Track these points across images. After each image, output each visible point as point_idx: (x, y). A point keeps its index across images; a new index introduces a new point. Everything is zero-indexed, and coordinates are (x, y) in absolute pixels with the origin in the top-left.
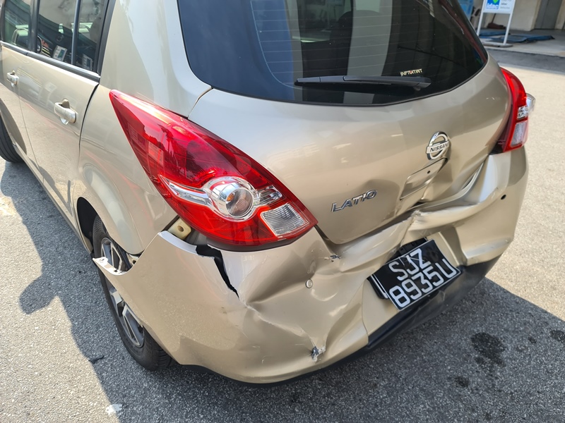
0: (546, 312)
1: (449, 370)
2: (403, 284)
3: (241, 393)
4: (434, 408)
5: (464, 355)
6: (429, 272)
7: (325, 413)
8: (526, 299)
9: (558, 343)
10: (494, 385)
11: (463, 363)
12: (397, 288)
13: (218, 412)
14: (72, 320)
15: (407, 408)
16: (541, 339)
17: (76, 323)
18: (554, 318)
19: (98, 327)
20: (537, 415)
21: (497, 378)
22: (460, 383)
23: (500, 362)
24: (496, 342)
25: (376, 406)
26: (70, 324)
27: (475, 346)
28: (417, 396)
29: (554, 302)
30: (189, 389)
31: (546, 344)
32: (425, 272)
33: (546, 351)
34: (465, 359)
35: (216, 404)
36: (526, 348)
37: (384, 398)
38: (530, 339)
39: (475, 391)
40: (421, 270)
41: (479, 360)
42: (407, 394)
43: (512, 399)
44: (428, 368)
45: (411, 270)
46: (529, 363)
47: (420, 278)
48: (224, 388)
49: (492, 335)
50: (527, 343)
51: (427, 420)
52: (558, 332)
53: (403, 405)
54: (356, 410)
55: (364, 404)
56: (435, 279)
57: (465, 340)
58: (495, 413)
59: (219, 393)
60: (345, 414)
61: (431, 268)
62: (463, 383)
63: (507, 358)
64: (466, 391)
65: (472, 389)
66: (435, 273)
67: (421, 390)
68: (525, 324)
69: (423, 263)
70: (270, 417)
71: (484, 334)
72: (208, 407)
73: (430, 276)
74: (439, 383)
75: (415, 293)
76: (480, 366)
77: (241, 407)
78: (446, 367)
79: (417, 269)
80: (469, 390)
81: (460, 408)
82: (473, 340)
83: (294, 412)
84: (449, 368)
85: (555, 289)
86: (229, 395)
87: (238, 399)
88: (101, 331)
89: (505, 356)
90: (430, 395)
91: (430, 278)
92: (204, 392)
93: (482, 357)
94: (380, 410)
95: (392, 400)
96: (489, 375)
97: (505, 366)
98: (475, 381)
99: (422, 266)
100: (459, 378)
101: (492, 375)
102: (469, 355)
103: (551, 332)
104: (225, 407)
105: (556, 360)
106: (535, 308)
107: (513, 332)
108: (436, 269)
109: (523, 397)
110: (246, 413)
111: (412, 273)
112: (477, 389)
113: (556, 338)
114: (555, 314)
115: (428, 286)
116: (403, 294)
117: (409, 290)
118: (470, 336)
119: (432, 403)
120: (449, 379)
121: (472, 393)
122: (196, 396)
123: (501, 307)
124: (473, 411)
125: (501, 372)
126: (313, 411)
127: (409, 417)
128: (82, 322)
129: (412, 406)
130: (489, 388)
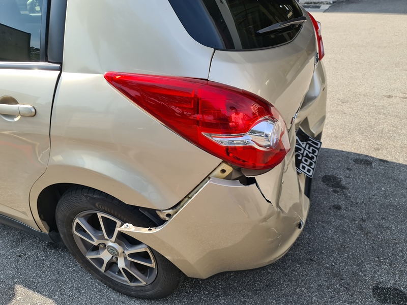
0: (343, 151)
1: (326, 204)
2: (303, 160)
3: (228, 279)
4: (336, 229)
5: (326, 192)
6: (309, 148)
7: (287, 264)
8: (329, 148)
9: (361, 165)
10: (352, 202)
11: (329, 197)
12: (302, 164)
13: (225, 300)
14: (50, 296)
15: (324, 236)
16: (352, 167)
17: (56, 297)
18: (349, 153)
19: (79, 291)
20: (382, 208)
21: (350, 197)
22: (337, 208)
23: (344, 188)
24: (335, 178)
25: (309, 244)
26: (51, 301)
27: (328, 185)
28: (323, 227)
29: (342, 145)
30: (192, 296)
31: (356, 169)
32: (307, 148)
33: (359, 172)
34: (329, 194)
35: (219, 295)
36: (350, 174)
37: (308, 237)
38: (348, 169)
39: (347, 209)
40: (305, 149)
41: (335, 192)
42: (318, 228)
43: (366, 205)
44: (316, 208)
45: (301, 151)
46: (358, 182)
47: (307, 154)
48: (214, 282)
49: (329, 174)
50: (348, 172)
51: (339, 237)
52: (356, 159)
53: (321, 236)
54: (301, 252)
55: (302, 246)
56: (314, 152)
57: (320, 183)
58: (365, 217)
59: (215, 287)
60: (297, 258)
61: (308, 146)
62: (338, 208)
63: (346, 184)
64: (343, 212)
65: (344, 209)
66: (311, 148)
67: (323, 222)
68: (339, 162)
69: (303, 144)
70: (258, 284)
71: (326, 176)
72: (215, 300)
73: (311, 151)
74: (327, 214)
75: (311, 164)
76: (338, 194)
77: (236, 288)
78: (323, 203)
79: (303, 150)
81: (348, 222)
82: (323, 181)
83: (269, 273)
84: (325, 203)
85: (337, 137)
86: (221, 285)
87: (229, 284)
88: (84, 293)
89: (344, 183)
90: (329, 223)
91: (311, 152)
92: (204, 293)
93: (334, 189)
94: (313, 245)
95: (313, 236)
96: (345, 197)
97: (348, 189)
98: (342, 203)
99: (304, 146)
100: (334, 206)
101: (347, 197)
102: (328, 191)
103: (353, 161)
104: (226, 295)
105: (367, 175)
106: (337, 151)
107: (337, 168)
108: (310, 145)
109: (369, 201)
110: (242, 290)
111: (302, 152)
112: (347, 208)
113: (358, 163)
114: (347, 151)
115: (314, 157)
116: (307, 167)
117: (308, 163)
118: (320, 180)
119: (333, 227)
120: (330, 208)
121: (346, 211)
122: (201, 298)
123: (322, 157)
124: (354, 220)
125: (349, 193)
126: (279, 266)
127: (329, 241)
128: (61, 294)
129: (325, 233)
130: (351, 205)
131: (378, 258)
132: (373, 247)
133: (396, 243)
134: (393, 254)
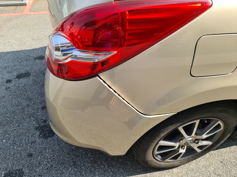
10: (33, 117)
23: (37, 128)
33: (21, 156)
36: (30, 147)
38: (31, 155)
39: (37, 109)
41: (45, 121)
46: (25, 140)
65: (39, 109)
80: (40, 108)
96: (37, 119)
101: (36, 120)
124: (34, 103)
130: (34, 114)
131: (25, 88)
132: (26, 92)
133: (11, 99)
134: (16, 92)
